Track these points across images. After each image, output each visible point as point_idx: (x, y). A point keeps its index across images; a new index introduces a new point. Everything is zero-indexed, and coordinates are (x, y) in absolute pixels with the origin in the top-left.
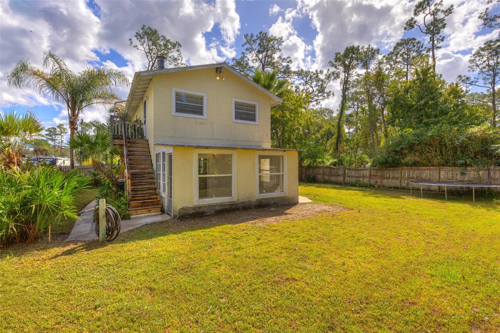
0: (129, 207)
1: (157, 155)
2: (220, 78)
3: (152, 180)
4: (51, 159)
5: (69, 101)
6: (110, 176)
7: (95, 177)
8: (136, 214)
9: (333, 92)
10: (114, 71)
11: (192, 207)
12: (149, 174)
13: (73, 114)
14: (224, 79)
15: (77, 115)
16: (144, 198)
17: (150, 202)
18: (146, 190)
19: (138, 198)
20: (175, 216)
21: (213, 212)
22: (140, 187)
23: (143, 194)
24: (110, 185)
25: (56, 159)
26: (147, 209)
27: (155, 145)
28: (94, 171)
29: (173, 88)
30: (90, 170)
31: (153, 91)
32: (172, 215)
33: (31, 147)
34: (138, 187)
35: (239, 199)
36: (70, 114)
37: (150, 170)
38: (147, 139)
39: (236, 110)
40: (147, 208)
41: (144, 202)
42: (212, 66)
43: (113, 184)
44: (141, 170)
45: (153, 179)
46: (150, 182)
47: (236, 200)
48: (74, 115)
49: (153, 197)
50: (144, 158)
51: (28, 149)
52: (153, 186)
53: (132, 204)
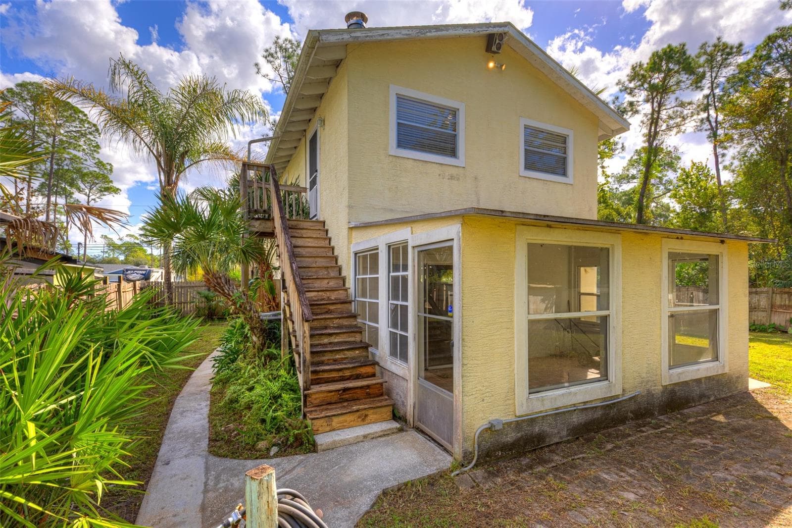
0: (305, 406)
1: (356, 254)
2: (495, 67)
3: (352, 322)
4: (144, 270)
5: (160, 156)
6: (245, 308)
7: (209, 304)
8: (328, 429)
9: (623, 144)
10: (241, 95)
11: (511, 423)
12: (343, 305)
13: (169, 182)
14: (504, 67)
15: (176, 184)
16: (341, 374)
17: (361, 388)
18: (343, 350)
19: (326, 375)
20: (467, 456)
21: (564, 433)
22: (326, 340)
23: (335, 361)
24: (246, 330)
25: (150, 271)
26: (358, 413)
27: (351, 229)
28: (207, 292)
29: (391, 86)
30: (199, 290)
31: (346, 90)
32: (458, 450)
33: (120, 254)
34: (322, 342)
35: (627, 386)
36: (163, 181)
37: (341, 295)
38: (322, 219)
39: (528, 148)
40: (358, 411)
41: (345, 390)
42: (484, 29)
43: (252, 329)
44: (320, 293)
45: (354, 317)
46: (346, 327)
47: (620, 392)
48: (171, 182)
49: (363, 370)
50: (321, 262)
51: (117, 258)
52: (358, 338)
53: (314, 397)
